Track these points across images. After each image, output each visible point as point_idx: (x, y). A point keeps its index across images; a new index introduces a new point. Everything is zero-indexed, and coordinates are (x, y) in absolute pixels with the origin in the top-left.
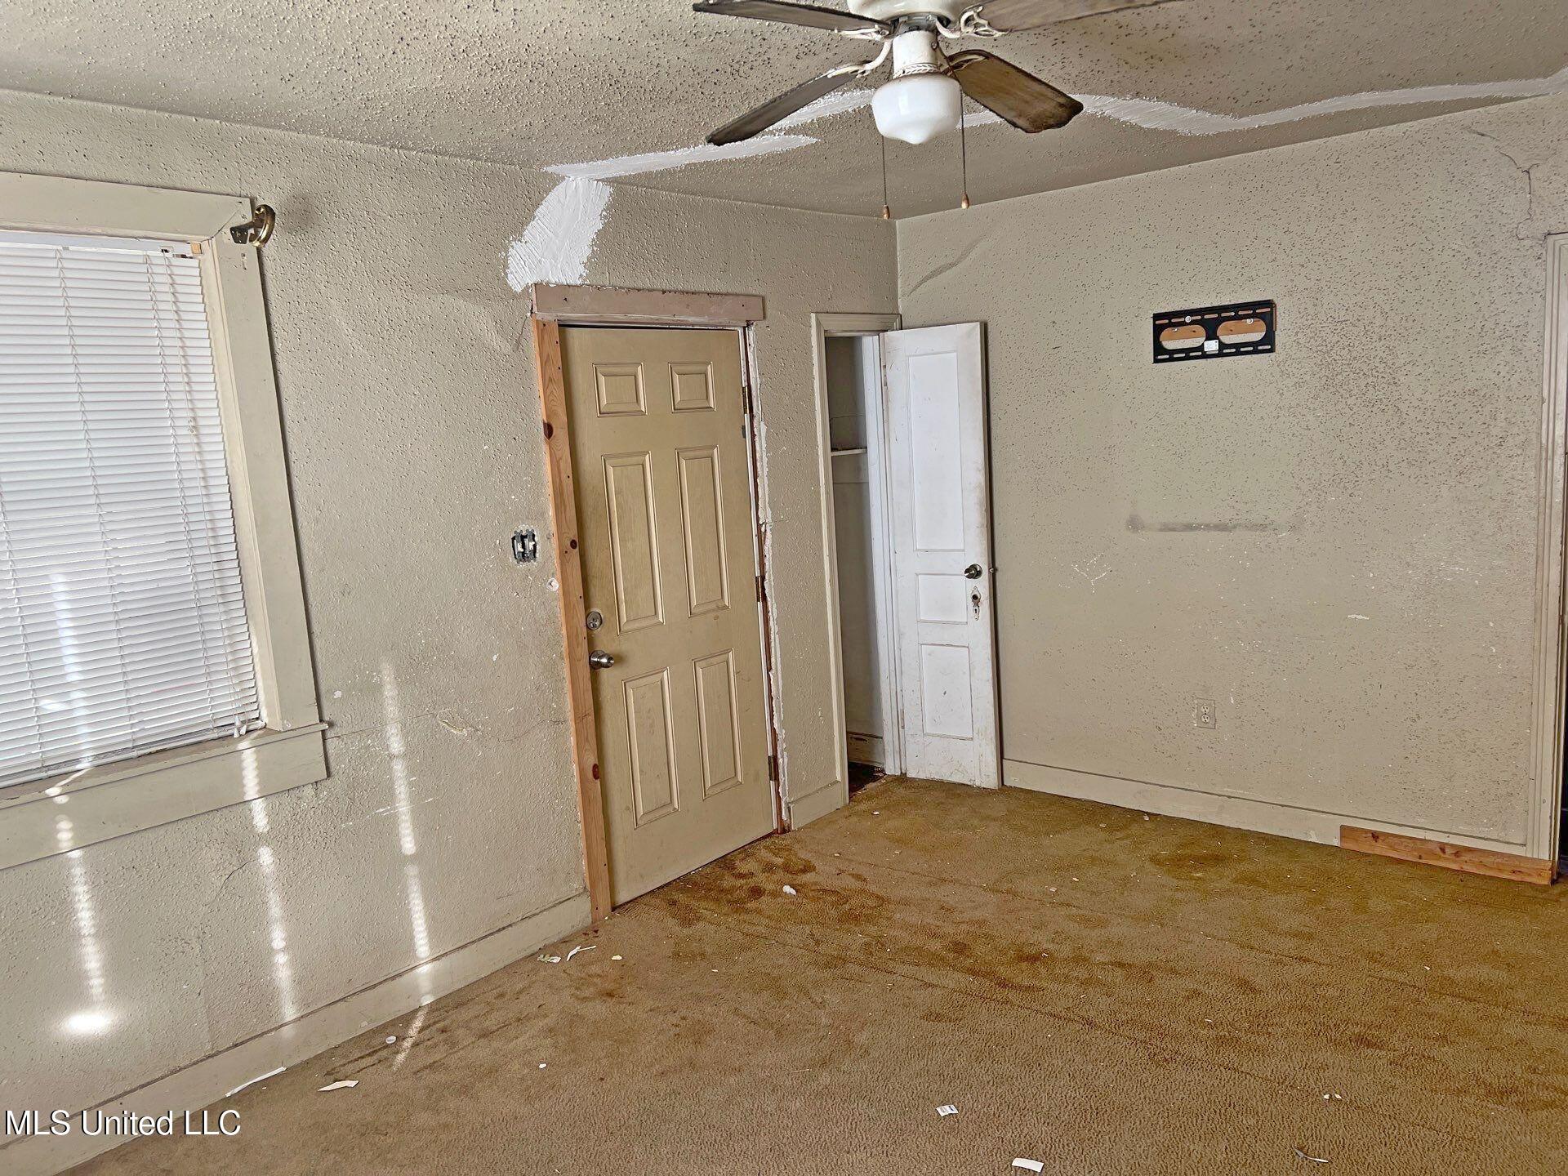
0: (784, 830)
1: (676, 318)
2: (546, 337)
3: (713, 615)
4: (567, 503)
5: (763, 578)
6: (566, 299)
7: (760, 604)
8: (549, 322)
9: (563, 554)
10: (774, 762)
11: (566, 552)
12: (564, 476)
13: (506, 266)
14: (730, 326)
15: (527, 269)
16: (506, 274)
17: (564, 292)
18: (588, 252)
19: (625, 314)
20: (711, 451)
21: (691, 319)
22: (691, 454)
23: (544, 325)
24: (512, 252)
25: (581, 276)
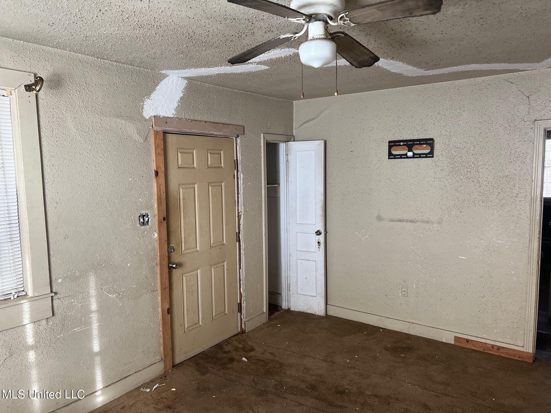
0: (243, 332)
1: (210, 132)
2: (158, 137)
3: (219, 247)
4: (162, 202)
5: (239, 233)
6: (166, 123)
7: (237, 243)
8: (159, 131)
9: (160, 223)
10: (240, 305)
11: (161, 222)
12: (162, 192)
13: (143, 108)
14: (231, 137)
15: (151, 110)
16: (143, 111)
17: (166, 120)
18: (176, 105)
19: (190, 130)
20: (221, 184)
21: (216, 133)
22: (214, 184)
23: (157, 132)
24: (145, 103)
25: (173, 114)
